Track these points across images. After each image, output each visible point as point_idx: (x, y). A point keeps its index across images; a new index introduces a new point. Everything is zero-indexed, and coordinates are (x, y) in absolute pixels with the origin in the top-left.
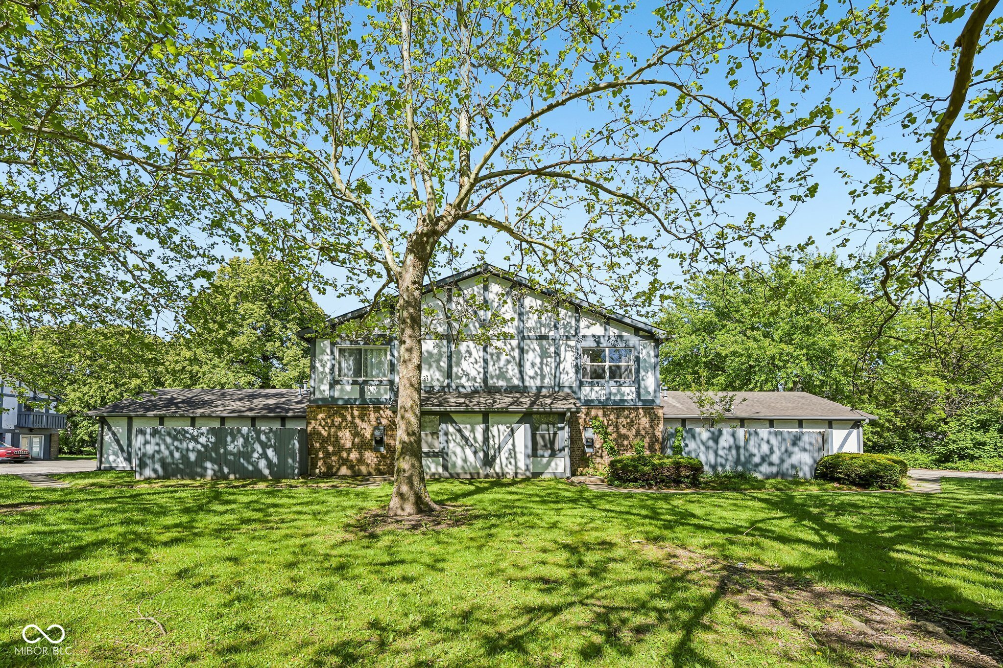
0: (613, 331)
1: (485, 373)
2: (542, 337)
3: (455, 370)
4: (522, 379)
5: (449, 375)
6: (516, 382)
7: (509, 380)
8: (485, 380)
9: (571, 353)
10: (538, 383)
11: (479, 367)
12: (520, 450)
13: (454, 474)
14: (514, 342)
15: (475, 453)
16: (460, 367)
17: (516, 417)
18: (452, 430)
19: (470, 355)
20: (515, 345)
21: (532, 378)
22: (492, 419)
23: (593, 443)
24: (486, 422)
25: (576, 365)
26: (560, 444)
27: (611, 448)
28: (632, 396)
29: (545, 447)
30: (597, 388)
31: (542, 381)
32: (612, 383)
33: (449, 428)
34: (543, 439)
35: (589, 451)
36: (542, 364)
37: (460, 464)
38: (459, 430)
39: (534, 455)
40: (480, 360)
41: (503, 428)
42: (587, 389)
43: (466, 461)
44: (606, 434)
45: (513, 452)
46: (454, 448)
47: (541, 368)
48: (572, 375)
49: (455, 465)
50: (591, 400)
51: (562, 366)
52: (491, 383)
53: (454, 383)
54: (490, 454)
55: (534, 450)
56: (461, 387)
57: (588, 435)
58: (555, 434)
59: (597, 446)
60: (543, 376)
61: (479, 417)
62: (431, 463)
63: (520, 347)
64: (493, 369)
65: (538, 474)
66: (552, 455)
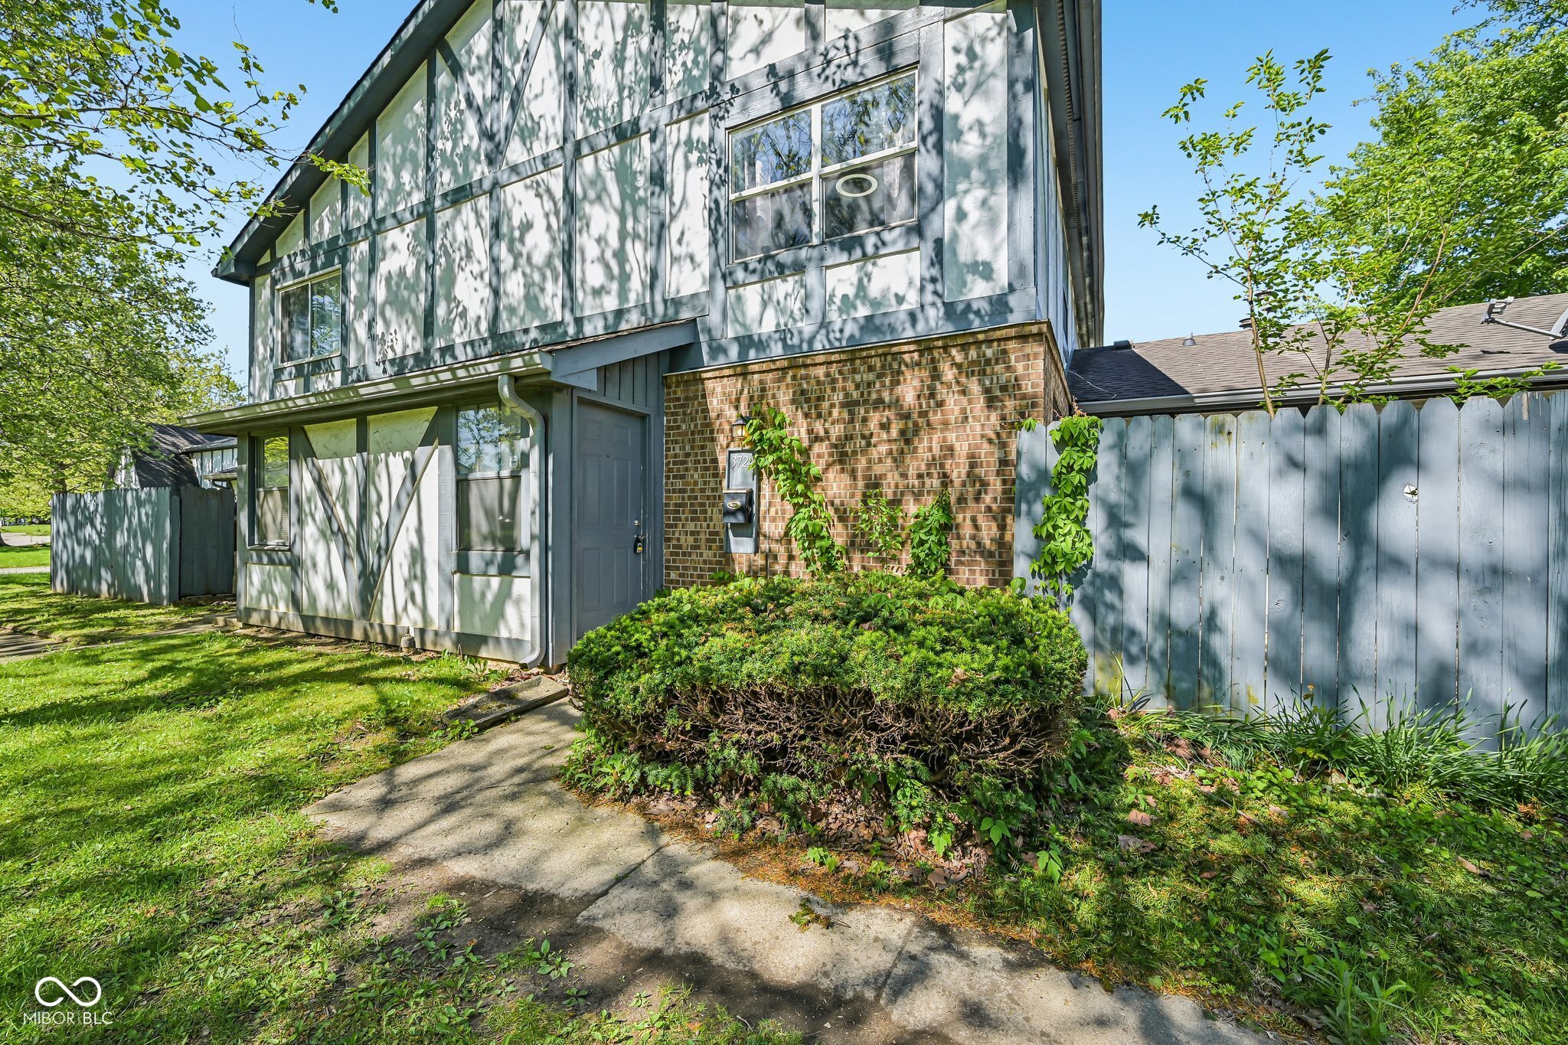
1: (497, 298)
2: (625, 133)
3: (441, 309)
4: (571, 303)
5: (428, 328)
6: (557, 314)
7: (543, 312)
8: (495, 323)
9: (703, 170)
10: (611, 303)
11: (484, 288)
12: (432, 552)
13: (308, 620)
14: (555, 182)
15: (346, 557)
16: (450, 298)
17: (422, 419)
18: (309, 483)
19: (469, 255)
20: (558, 189)
21: (598, 292)
22: (373, 437)
23: (747, 517)
24: (362, 446)
25: (714, 211)
26: (527, 527)
27: (813, 537)
28: (912, 300)
29: (492, 537)
30: (783, 288)
31: (623, 294)
32: (837, 256)
33: (304, 481)
34: (488, 513)
35: (742, 547)
36: (623, 235)
37: (323, 596)
38: (320, 482)
39: (463, 567)
40: (486, 263)
41: (397, 466)
42: (752, 295)
43: (331, 586)
44: (798, 475)
45: (417, 556)
46: (312, 545)
47: (621, 255)
48: (704, 256)
49: (313, 600)
50: (761, 345)
51: (674, 232)
52: (505, 326)
53: (440, 343)
54: (372, 559)
55: (464, 546)
56: (448, 350)
57: (738, 477)
58: (516, 477)
59: (772, 527)
60: (625, 278)
61: (349, 430)
62: (279, 588)
63: (569, 194)
64: (514, 286)
65: (469, 644)
66: (507, 569)
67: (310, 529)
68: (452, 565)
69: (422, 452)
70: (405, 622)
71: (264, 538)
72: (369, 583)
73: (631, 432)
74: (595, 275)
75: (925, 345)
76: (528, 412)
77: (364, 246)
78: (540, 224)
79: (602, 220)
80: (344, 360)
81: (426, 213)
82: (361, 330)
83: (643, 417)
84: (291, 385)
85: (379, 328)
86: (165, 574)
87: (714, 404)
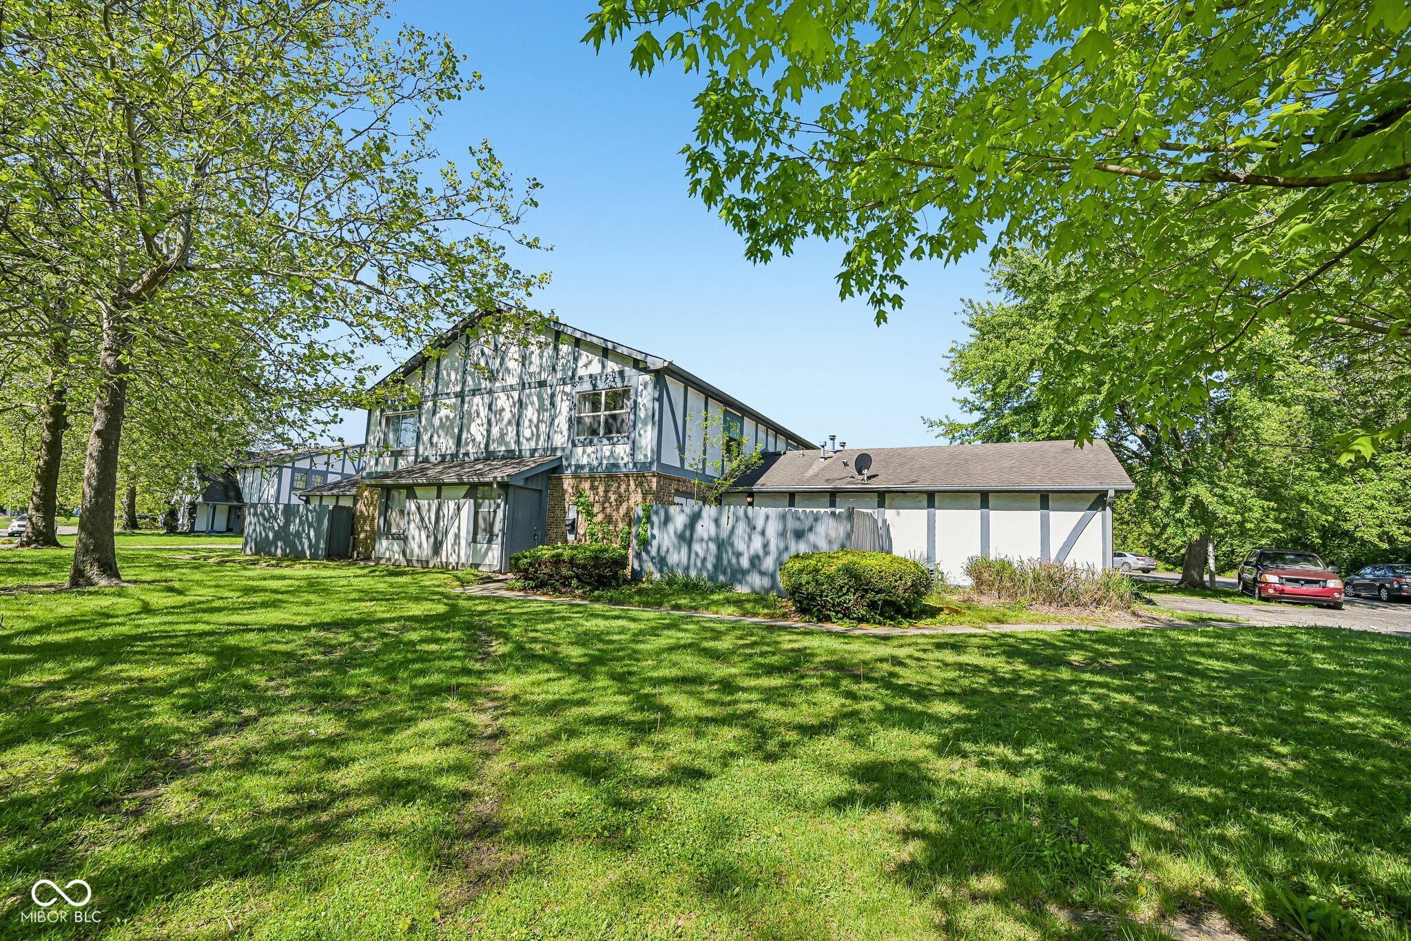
0: (612, 366)
1: (489, 435)
2: (542, 384)
3: (464, 436)
4: (518, 442)
5: (458, 443)
6: (513, 446)
7: (507, 444)
8: (487, 445)
9: (567, 403)
10: (533, 445)
11: (483, 430)
12: (463, 534)
13: (409, 562)
14: (516, 395)
15: (428, 537)
16: (468, 431)
17: (463, 490)
18: (413, 508)
19: (478, 415)
20: (516, 398)
21: (528, 440)
22: (443, 494)
23: (573, 527)
24: (439, 496)
25: (570, 419)
26: (498, 527)
27: (592, 535)
28: (626, 460)
29: (485, 530)
30: (589, 450)
31: (537, 443)
32: (605, 441)
33: (411, 506)
34: (485, 520)
35: (571, 537)
36: (539, 421)
37: (416, 550)
38: (419, 508)
39: (474, 541)
40: (485, 421)
41: (452, 504)
42: (580, 450)
43: (420, 546)
44: (590, 514)
45: (457, 536)
46: (413, 530)
47: (537, 427)
48: (566, 433)
49: (412, 552)
50: (582, 467)
51: (556, 422)
52: (492, 448)
53: (462, 451)
54: (439, 538)
55: (475, 534)
56: (467, 454)
57: (572, 515)
58: (495, 512)
59: (581, 531)
60: (538, 437)
61: (434, 491)
62: (396, 548)
63: (520, 400)
64: (495, 431)
65: (476, 566)
66: (490, 541)
67: (412, 526)
68: (470, 539)
69: (462, 501)
70: (451, 560)
71: (389, 528)
72: (437, 548)
73: (536, 495)
74: (527, 433)
75: (627, 476)
76: (501, 492)
77: (430, 404)
78: (508, 409)
79: (530, 413)
80: (417, 450)
81: (460, 395)
82: (426, 438)
83: (540, 491)
84: (387, 460)
85: (435, 439)
86: (322, 545)
87: (565, 486)
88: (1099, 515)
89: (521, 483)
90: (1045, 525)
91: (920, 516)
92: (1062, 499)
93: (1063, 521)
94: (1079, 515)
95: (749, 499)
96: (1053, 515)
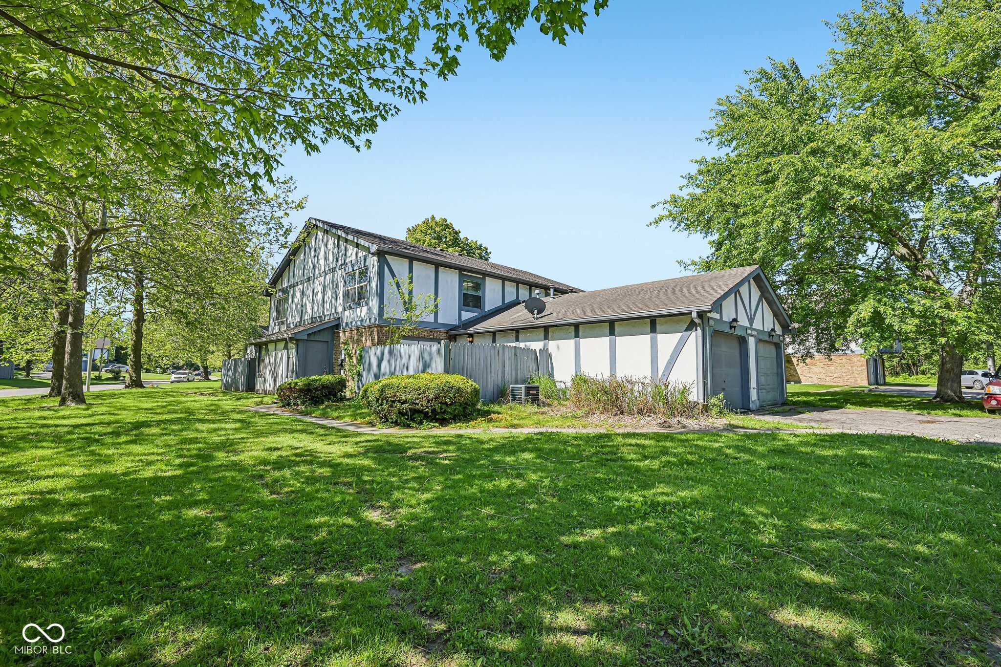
0: (360, 253)
4: (324, 311)
6: (322, 313)
8: (312, 314)
14: (323, 279)
15: (272, 376)
16: (305, 306)
19: (309, 295)
20: (323, 281)
22: (277, 347)
24: (275, 349)
25: (344, 292)
28: (366, 317)
29: (291, 370)
30: (351, 312)
31: (331, 310)
33: (267, 356)
34: (291, 363)
42: (347, 313)
50: (348, 324)
53: (303, 319)
56: (305, 321)
60: (332, 306)
61: (274, 346)
67: (267, 369)
69: (283, 352)
72: (275, 383)
73: (324, 345)
75: (365, 328)
77: (292, 290)
80: (287, 320)
81: (302, 283)
82: (291, 312)
83: (327, 342)
84: (276, 328)
85: (294, 312)
86: (245, 384)
88: (694, 334)
89: (305, 337)
90: (654, 345)
91: (568, 345)
92: (666, 322)
93: (667, 341)
94: (679, 335)
95: (470, 339)
96: (660, 337)
